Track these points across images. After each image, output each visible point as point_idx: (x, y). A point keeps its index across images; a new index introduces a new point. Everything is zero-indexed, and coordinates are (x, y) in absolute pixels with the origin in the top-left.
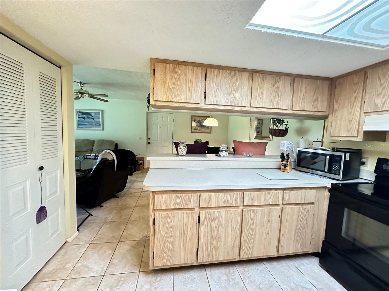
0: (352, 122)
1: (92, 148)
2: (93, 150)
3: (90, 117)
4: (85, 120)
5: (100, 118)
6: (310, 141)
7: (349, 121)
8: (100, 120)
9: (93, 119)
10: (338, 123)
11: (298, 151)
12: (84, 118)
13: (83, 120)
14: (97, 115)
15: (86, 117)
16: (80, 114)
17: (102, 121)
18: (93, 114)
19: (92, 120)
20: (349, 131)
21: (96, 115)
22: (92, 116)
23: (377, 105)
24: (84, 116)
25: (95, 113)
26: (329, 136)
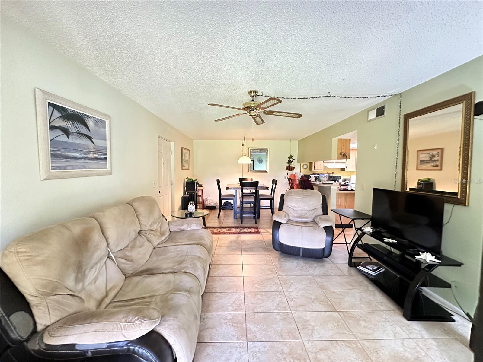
3: (84, 130)
4: (71, 140)
5: (105, 140)
7: (320, 165)
8: (106, 144)
9: (90, 138)
10: (317, 165)
12: (66, 132)
13: (63, 138)
14: (99, 128)
15: (74, 131)
18: (90, 123)
19: (88, 142)
20: (320, 168)
21: (97, 128)
22: (90, 132)
25: (96, 121)
26: (313, 170)
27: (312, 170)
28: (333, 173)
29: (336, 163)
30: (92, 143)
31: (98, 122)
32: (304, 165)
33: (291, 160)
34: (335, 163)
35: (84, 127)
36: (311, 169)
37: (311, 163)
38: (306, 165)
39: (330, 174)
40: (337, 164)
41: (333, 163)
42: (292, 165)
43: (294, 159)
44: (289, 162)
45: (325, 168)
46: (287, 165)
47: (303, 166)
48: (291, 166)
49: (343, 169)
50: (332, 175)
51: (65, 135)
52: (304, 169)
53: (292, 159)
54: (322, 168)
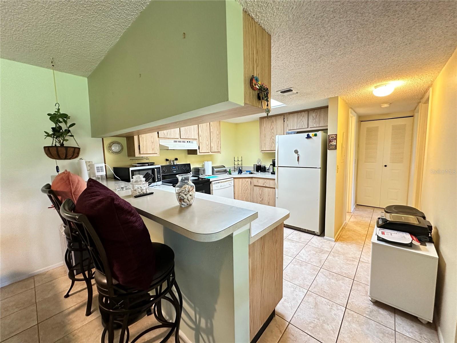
0: (154, 143)
6: (89, 162)
7: (152, 142)
10: (145, 142)
11: (131, 170)
20: (153, 149)
23: (165, 134)
26: (137, 154)
27: (135, 156)
28: (176, 159)
29: (182, 140)
32: (113, 143)
33: (60, 128)
34: (180, 140)
36: (131, 152)
37: (130, 139)
38: (118, 143)
39: (172, 162)
40: (185, 142)
41: (177, 140)
42: (70, 143)
43: (73, 125)
44: (57, 132)
45: (164, 149)
46: (50, 142)
47: (110, 147)
48: (66, 144)
49: (192, 152)
50: (176, 163)
52: (114, 152)
53: (66, 122)
54: (157, 150)
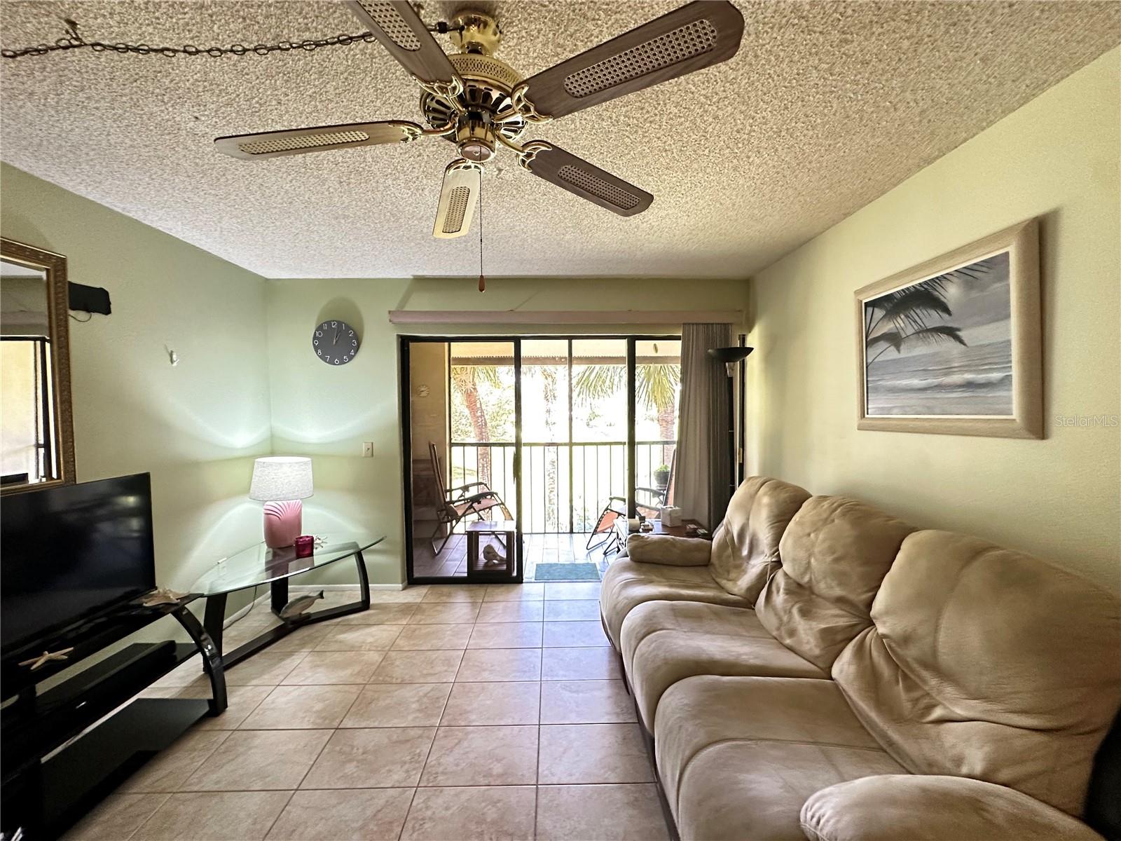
1: (870, 594)
2: (872, 613)
3: (933, 318)
4: (904, 353)
5: (1008, 316)
8: (1008, 330)
9: (951, 332)
12: (896, 340)
14: (982, 288)
15: (910, 331)
16: (879, 313)
17: (1026, 338)
18: (952, 293)
19: (946, 345)
21: (974, 294)
22: (948, 314)
24: (900, 324)
25: (968, 275)
30: (958, 343)
31: (976, 274)
35: (933, 313)
51: (892, 348)
